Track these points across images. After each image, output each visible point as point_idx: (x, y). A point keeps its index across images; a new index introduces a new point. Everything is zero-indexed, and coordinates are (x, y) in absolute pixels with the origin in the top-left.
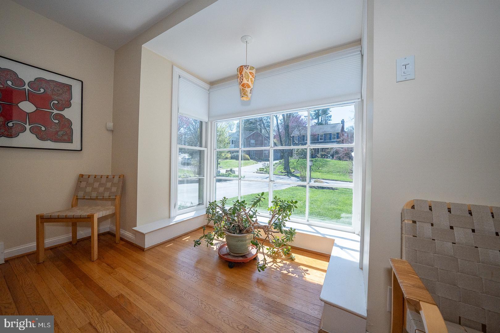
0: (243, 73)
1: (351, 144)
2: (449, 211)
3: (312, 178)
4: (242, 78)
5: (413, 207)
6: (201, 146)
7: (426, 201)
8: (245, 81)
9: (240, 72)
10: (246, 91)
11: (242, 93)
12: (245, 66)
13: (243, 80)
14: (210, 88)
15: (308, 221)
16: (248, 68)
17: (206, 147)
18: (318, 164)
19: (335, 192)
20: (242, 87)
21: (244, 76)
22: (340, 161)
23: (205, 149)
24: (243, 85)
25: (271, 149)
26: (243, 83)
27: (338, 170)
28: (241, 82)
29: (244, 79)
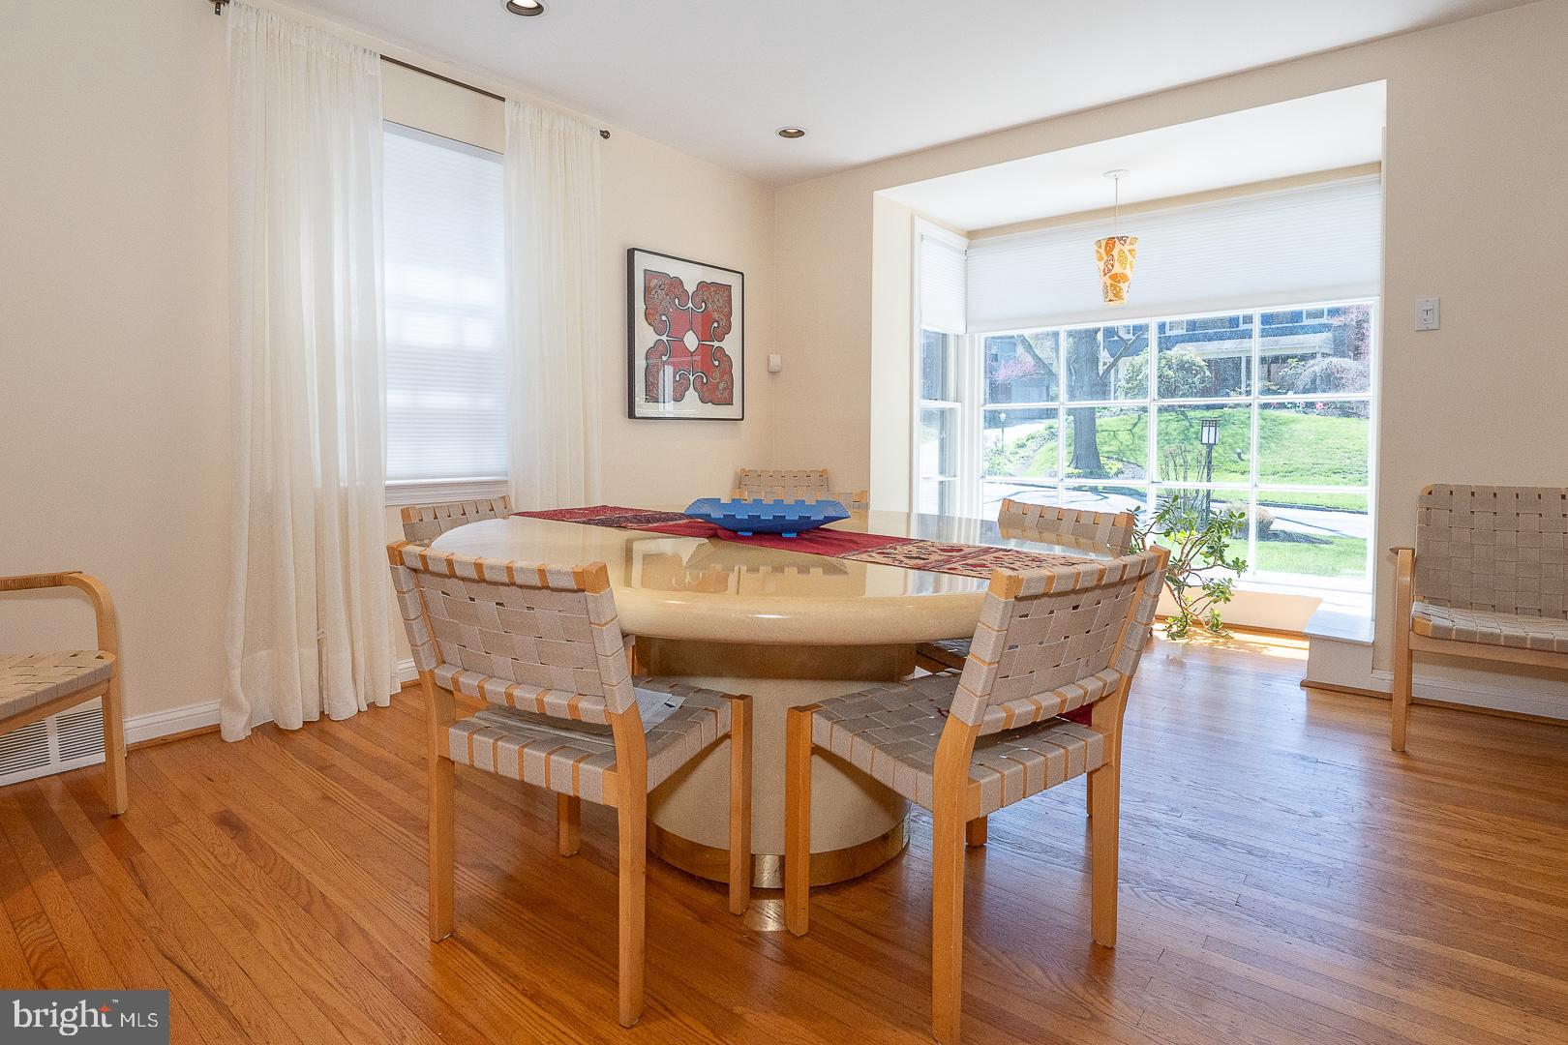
0: (1115, 253)
1: (1365, 394)
2: (1473, 494)
3: (1214, 501)
4: (1111, 262)
5: (1430, 493)
6: (944, 398)
7: (1446, 486)
8: (1117, 269)
9: (1106, 248)
10: (1120, 289)
11: (1110, 294)
12: (1120, 239)
13: (1113, 266)
14: (969, 247)
15: (1254, 574)
16: (1125, 241)
17: (957, 400)
18: (1233, 436)
19: (1321, 550)
20: (1109, 282)
21: (1116, 258)
22: (1345, 419)
23: (957, 405)
24: (1114, 277)
25: (1152, 404)
26: (1113, 272)
27: (1335, 464)
28: (1109, 271)
29: (1116, 264)
